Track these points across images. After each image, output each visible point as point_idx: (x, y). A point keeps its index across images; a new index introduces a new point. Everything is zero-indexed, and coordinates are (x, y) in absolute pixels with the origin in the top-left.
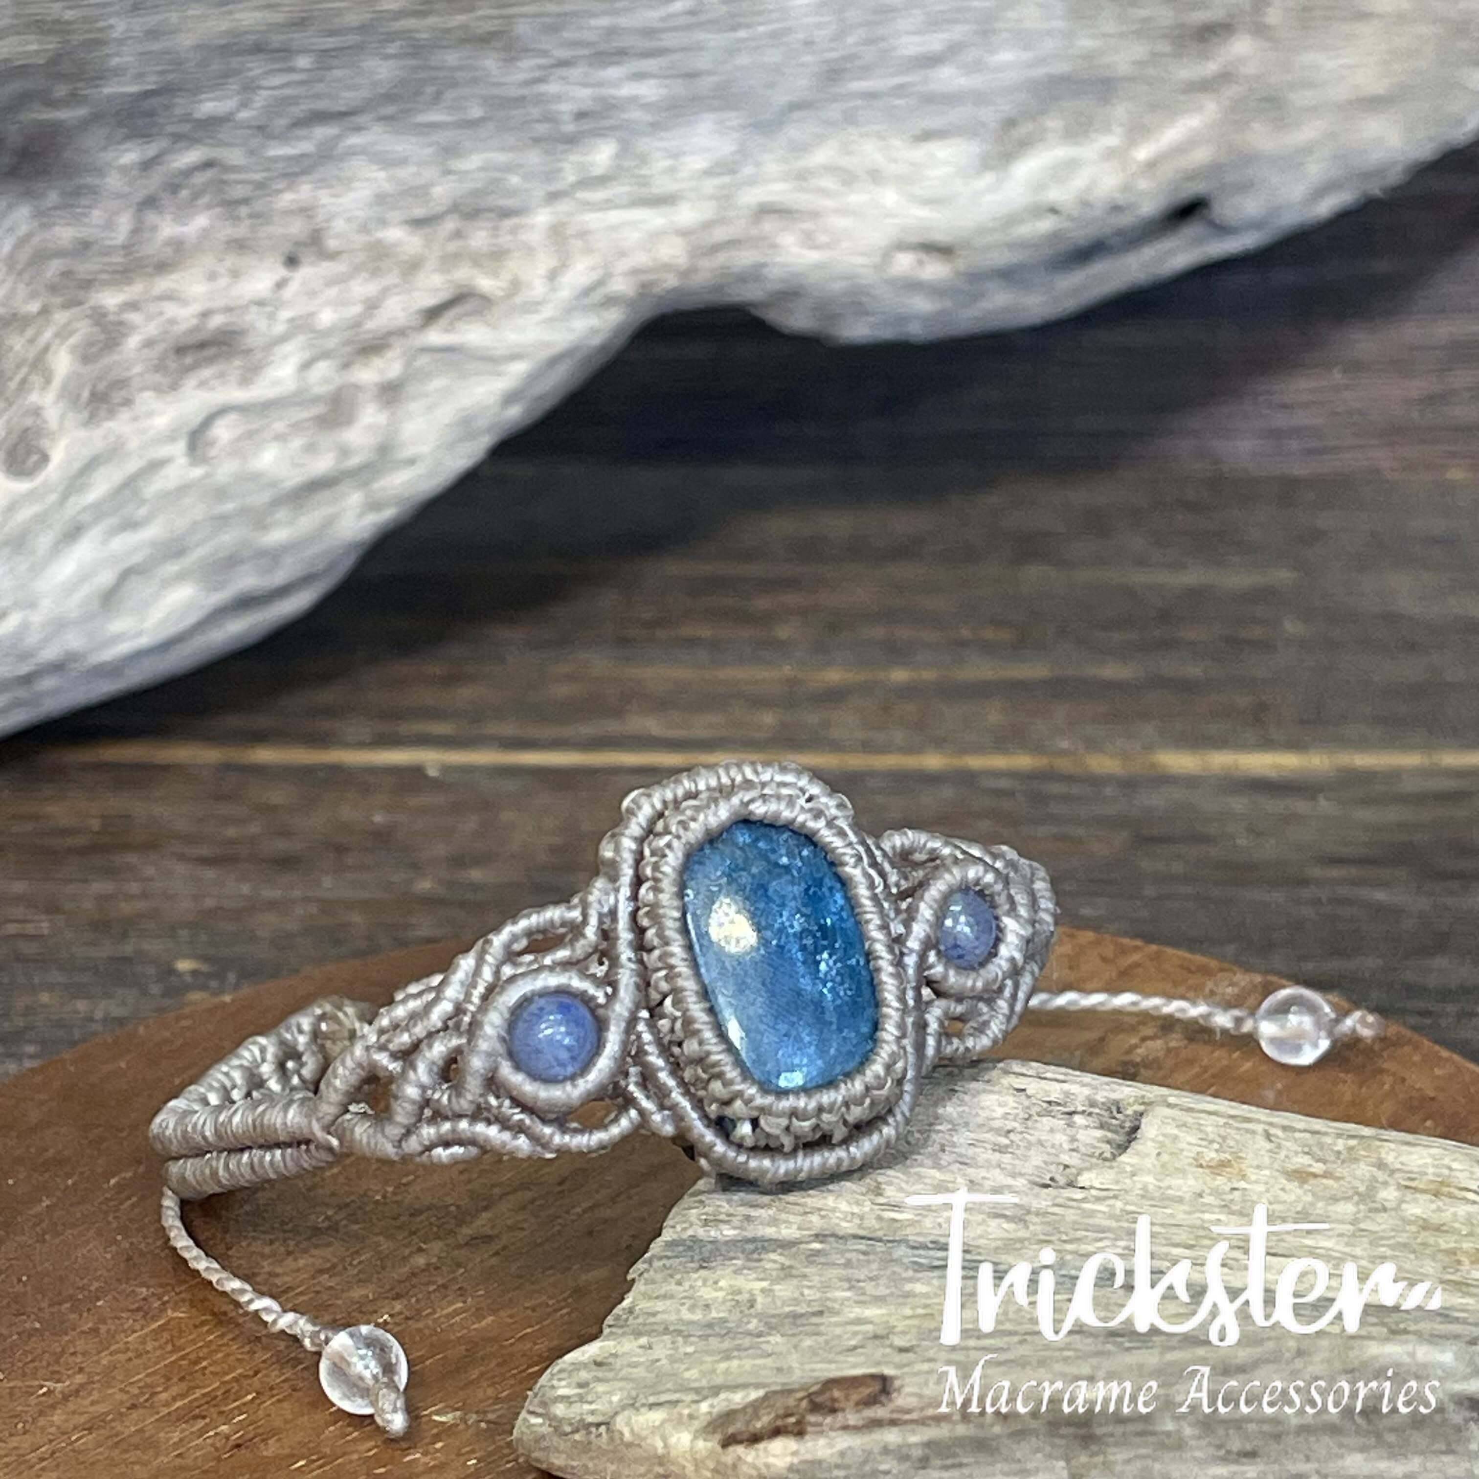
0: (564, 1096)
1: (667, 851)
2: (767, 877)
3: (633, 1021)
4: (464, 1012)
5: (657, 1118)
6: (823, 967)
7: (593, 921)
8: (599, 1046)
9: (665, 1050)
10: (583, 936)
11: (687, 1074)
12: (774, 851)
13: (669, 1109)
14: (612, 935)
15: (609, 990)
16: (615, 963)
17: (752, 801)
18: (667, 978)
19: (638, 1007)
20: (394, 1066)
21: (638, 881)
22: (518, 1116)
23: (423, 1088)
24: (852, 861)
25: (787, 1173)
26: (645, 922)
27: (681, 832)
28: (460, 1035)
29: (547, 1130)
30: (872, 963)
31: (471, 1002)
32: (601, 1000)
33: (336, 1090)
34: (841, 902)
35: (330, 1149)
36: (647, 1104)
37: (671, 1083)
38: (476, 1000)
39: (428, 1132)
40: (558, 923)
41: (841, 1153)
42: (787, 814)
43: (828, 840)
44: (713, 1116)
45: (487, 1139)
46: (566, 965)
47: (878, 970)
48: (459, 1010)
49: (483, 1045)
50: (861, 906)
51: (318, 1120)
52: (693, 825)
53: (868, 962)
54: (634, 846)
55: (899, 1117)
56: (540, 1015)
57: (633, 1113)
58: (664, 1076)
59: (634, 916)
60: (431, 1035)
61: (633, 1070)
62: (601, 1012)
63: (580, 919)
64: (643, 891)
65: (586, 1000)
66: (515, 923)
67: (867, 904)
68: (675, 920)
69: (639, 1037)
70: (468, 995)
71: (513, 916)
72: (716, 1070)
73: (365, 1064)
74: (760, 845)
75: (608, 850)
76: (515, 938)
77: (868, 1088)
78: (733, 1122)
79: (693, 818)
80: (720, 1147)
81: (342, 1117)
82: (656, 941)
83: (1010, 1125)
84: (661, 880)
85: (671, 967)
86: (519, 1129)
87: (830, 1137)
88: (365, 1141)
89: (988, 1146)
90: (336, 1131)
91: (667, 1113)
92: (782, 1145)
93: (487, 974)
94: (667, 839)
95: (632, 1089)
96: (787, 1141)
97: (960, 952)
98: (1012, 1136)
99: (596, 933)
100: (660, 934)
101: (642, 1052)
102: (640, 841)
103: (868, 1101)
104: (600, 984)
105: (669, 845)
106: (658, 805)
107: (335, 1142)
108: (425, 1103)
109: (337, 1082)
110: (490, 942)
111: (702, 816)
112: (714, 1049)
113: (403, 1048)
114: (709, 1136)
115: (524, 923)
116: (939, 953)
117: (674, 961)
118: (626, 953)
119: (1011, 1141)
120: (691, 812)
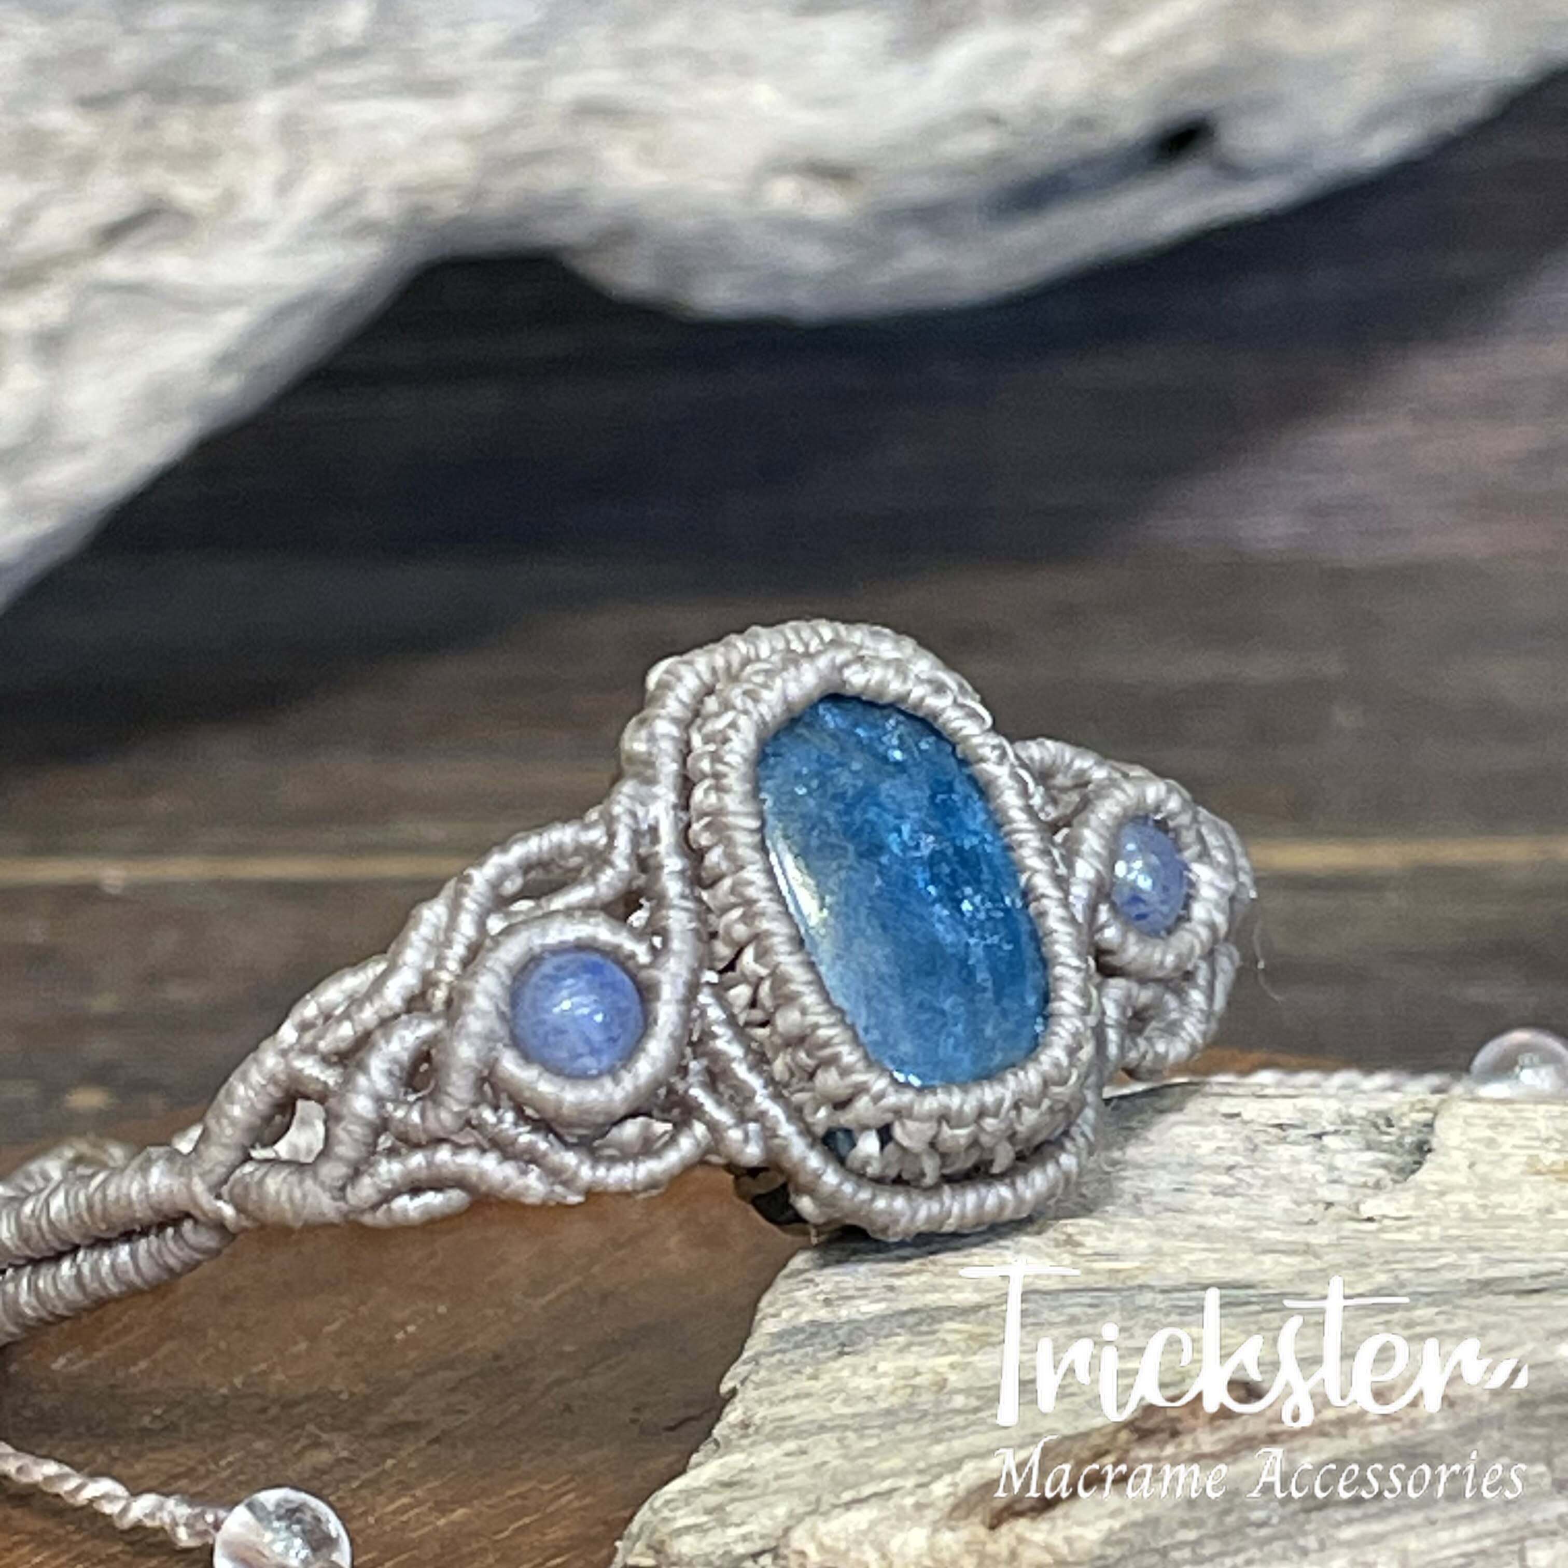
0: (602, 1098)
1: (731, 733)
2: (874, 778)
3: (694, 987)
4: (435, 984)
5: (735, 1135)
6: (966, 906)
7: (623, 842)
8: (647, 1022)
9: (740, 1032)
10: (611, 864)
11: (779, 1066)
12: (880, 741)
13: (755, 1120)
14: (652, 862)
15: (657, 941)
16: (660, 901)
17: (846, 664)
18: (747, 920)
19: (700, 966)
20: (330, 1077)
21: (688, 781)
22: (525, 1137)
23: (379, 1100)
24: (994, 755)
25: (929, 1219)
26: (704, 840)
27: (750, 705)
28: (434, 1018)
29: (572, 1159)
30: (1033, 906)
31: (446, 969)
32: (644, 957)
33: (233, 1122)
34: (982, 817)
35: (219, 1225)
36: (722, 1116)
37: (755, 1081)
38: (453, 965)
39: (388, 1170)
40: (569, 850)
41: (1004, 1191)
42: (895, 687)
43: (955, 725)
44: (820, 1130)
45: (482, 1174)
46: (588, 909)
47: (1043, 914)
48: (428, 982)
49: (474, 1024)
50: (1011, 821)
51: (202, 1176)
52: (765, 694)
53: (1026, 906)
54: (674, 731)
55: (1081, 1141)
56: (555, 979)
57: (699, 1129)
58: (741, 1071)
59: (684, 832)
60: (387, 1023)
61: (694, 1065)
62: (644, 974)
63: (604, 841)
64: (698, 794)
65: (623, 960)
66: (504, 850)
67: (1019, 817)
68: (752, 831)
69: (703, 1014)
70: (440, 960)
72: (827, 1052)
73: (282, 1077)
74: (860, 732)
75: (639, 740)
76: (505, 874)
77: (1046, 1083)
78: (851, 1136)
79: (765, 686)
80: (831, 1178)
81: (238, 1173)
82: (724, 866)
83: (1231, 1160)
84: (725, 776)
85: (749, 903)
86: (529, 1158)
87: (991, 1162)
88: (284, 1197)
89: (1204, 1189)
90: (231, 1192)
91: (752, 1127)
92: (923, 1175)
93: (467, 927)
94: (729, 716)
95: (698, 1093)
96: (931, 1167)
97: (1142, 909)
98: (1239, 1174)
99: (628, 859)
100: (730, 856)
101: (708, 1035)
102: (686, 725)
103: (1046, 1103)
104: (641, 935)
105: (733, 725)
106: (707, 677)
107: (228, 1211)
108: (382, 1125)
109: (236, 1111)
110: (468, 880)
111: (778, 683)
112: (823, 1020)
113: (343, 1046)
114: (814, 1161)
115: (517, 852)
116: (1113, 907)
117: (751, 892)
118: (673, 887)
119: (1240, 1180)
120: (759, 679)
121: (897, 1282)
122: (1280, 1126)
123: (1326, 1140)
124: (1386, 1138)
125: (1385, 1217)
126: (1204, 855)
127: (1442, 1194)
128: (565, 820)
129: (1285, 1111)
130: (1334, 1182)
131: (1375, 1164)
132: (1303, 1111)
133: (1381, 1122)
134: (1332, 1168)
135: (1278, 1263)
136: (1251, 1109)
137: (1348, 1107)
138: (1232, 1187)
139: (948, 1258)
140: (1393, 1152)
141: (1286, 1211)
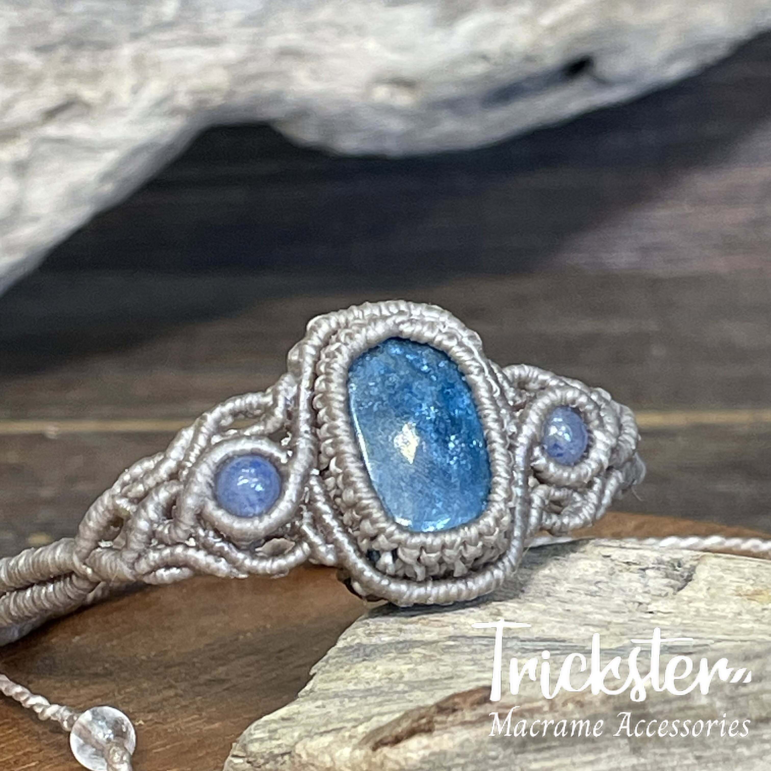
0: (252, 528)
1: (337, 354)
2: (411, 379)
3: (306, 477)
4: (184, 468)
5: (322, 549)
6: (451, 445)
7: (281, 403)
8: (281, 492)
9: (329, 501)
10: (273, 414)
11: (346, 517)
12: (418, 361)
13: (332, 543)
14: (294, 414)
15: (290, 453)
16: (296, 434)
17: (403, 323)
18: (334, 445)
19: (311, 467)
20: (131, 508)
21: (315, 376)
22: (219, 544)
23: (151, 522)
24: (476, 371)
25: (419, 596)
26: (318, 405)
27: (348, 340)
28: (180, 483)
29: (240, 556)
30: (489, 446)
31: (188, 461)
32: (284, 460)
33: (89, 528)
34: (467, 401)
35: (85, 577)
36: (317, 540)
37: (334, 523)
38: (192, 459)
39: (154, 556)
40: (255, 406)
41: (461, 585)
42: (428, 334)
43: (458, 355)
44: (364, 549)
45: (196, 560)
46: (259, 436)
47: (493, 451)
48: (180, 466)
49: (195, 489)
50: (482, 404)
51: (77, 553)
52: (357, 336)
53: (485, 445)
54: (313, 352)
55: (507, 563)
56: (237, 468)
57: (305, 546)
58: (328, 519)
59: (311, 401)
60: (158, 485)
61: (306, 514)
62: (282, 469)
63: (271, 403)
64: (317, 382)
65: (274, 461)
66: (223, 405)
67: (487, 402)
68: (340, 402)
69: (311, 489)
70: (186, 457)
71: (223, 401)
72: (366, 512)
73: (111, 508)
74: (408, 356)
75: (295, 355)
76: (223, 416)
77: (481, 535)
78: (379, 554)
79: (358, 332)
80: (368, 573)
81: (93, 552)
82: (326, 419)
83: (598, 578)
84: (332, 374)
85: (336, 436)
86: (220, 554)
87: (453, 571)
88: (108, 565)
89: (582, 592)
90: (90, 562)
91: (330, 546)
92: (416, 574)
93: (202, 441)
94: (337, 345)
95: (305, 528)
96: (419, 571)
97: (559, 451)
98: (600, 585)
99: (283, 413)
100: (329, 413)
101: (313, 500)
102: (319, 349)
103: (480, 544)
104: (283, 449)
105: (338, 350)
106: (334, 325)
107: (89, 571)
108: (153, 534)
109: (91, 524)
110: (205, 418)
111: (364, 330)
112: (364, 495)
113: (138, 495)
114: (361, 564)
115: (229, 406)
116: (543, 449)
117: (338, 432)
118: (304, 427)
119: (600, 588)
120: (355, 328)
121: (404, 627)
122: (628, 563)
123: (648, 572)
124: (676, 572)
125: (659, 612)
126: (602, 426)
127: (690, 602)
128: (254, 391)
129: (632, 556)
130: (646, 592)
131: (667, 586)
132: (641, 557)
133: (676, 564)
134: (646, 586)
135: (588, 630)
136: (616, 554)
137: (662, 555)
138: (596, 592)
139: (432, 617)
140: (678, 580)
141: (619, 605)
